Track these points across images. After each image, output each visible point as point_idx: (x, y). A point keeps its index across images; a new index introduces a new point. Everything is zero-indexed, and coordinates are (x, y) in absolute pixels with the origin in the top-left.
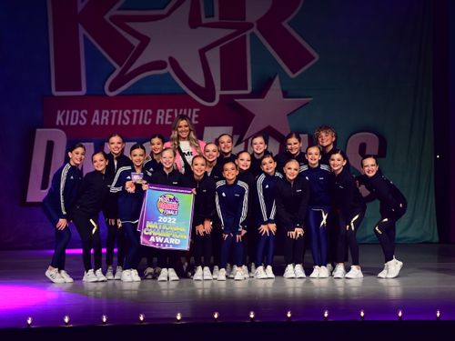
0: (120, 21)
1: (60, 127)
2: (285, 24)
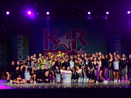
0: (55, 38)
1: (45, 55)
2: (83, 38)
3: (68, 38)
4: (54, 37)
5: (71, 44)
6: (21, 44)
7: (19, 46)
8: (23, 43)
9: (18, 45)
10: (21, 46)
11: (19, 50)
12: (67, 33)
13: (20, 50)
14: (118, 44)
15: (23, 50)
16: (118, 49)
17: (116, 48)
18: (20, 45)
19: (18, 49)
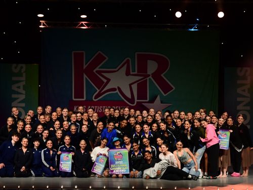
2: (162, 75)
3: (128, 74)
4: (96, 71)
5: (135, 87)
6: (21, 84)
7: (16, 89)
8: (24, 83)
9: (14, 87)
10: (21, 90)
11: (16, 99)
12: (128, 62)
13: (18, 98)
14: (244, 91)
15: (24, 99)
16: (243, 101)
17: (239, 99)
18: (19, 87)
19: (14, 96)
